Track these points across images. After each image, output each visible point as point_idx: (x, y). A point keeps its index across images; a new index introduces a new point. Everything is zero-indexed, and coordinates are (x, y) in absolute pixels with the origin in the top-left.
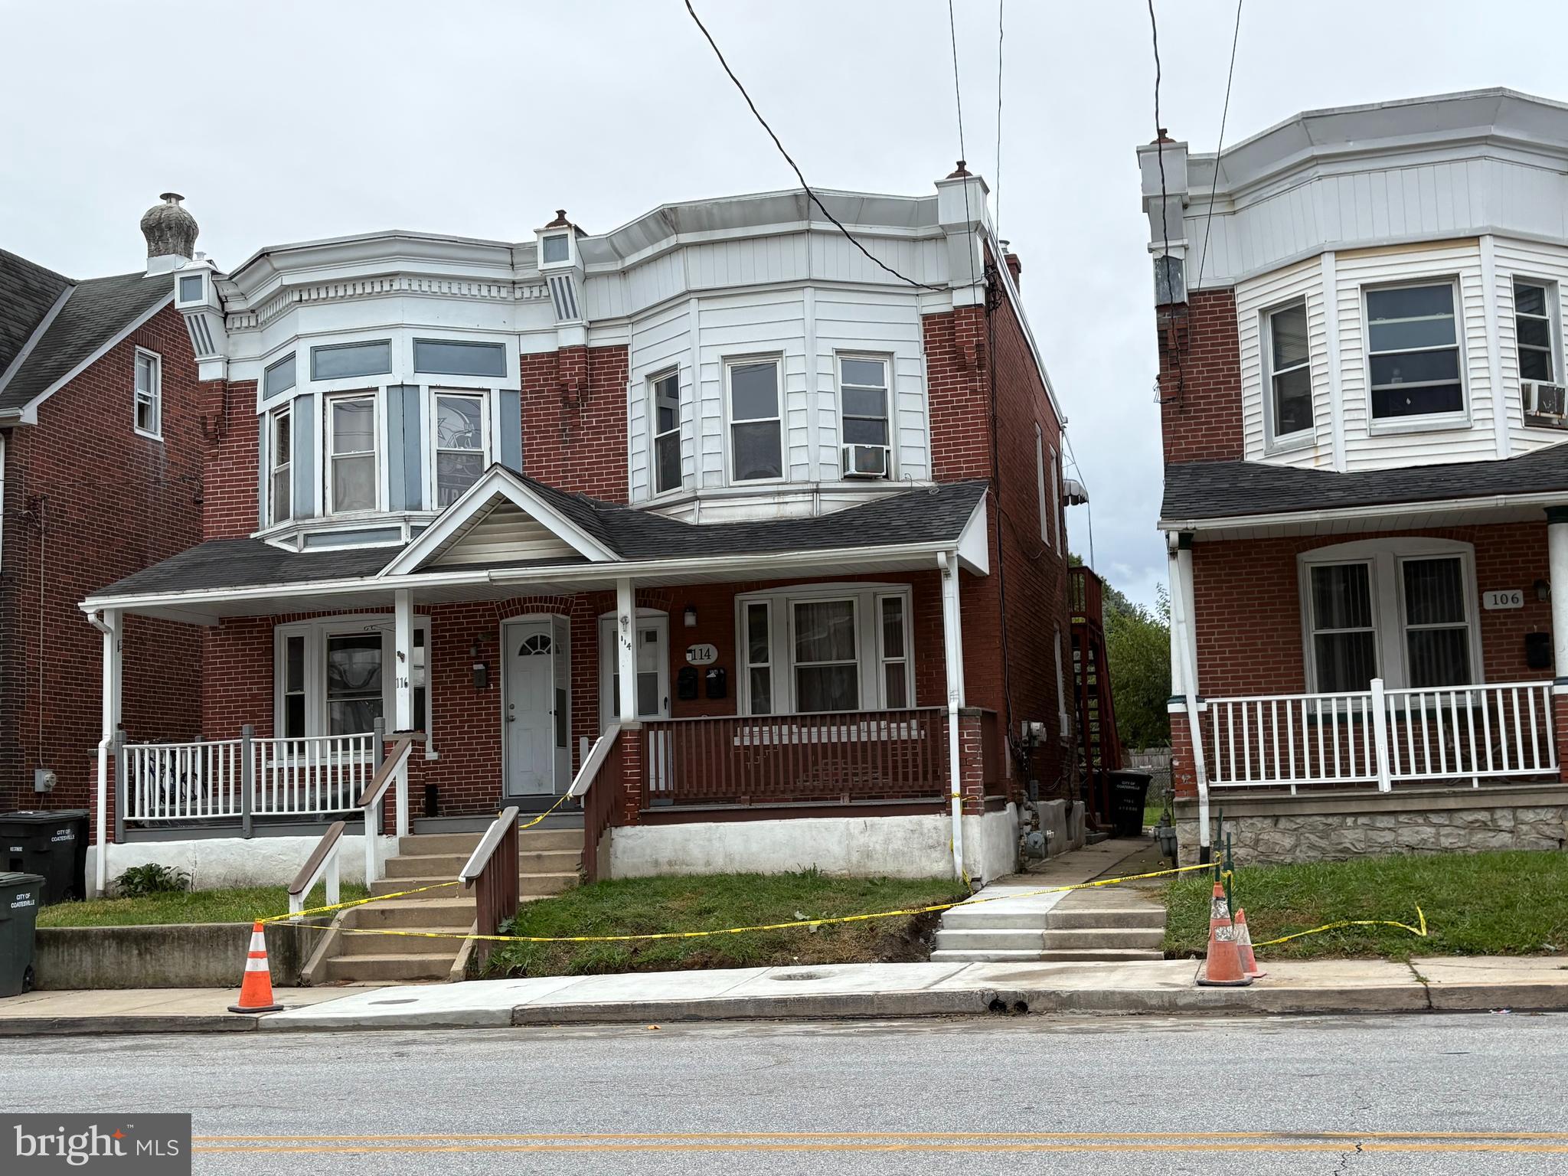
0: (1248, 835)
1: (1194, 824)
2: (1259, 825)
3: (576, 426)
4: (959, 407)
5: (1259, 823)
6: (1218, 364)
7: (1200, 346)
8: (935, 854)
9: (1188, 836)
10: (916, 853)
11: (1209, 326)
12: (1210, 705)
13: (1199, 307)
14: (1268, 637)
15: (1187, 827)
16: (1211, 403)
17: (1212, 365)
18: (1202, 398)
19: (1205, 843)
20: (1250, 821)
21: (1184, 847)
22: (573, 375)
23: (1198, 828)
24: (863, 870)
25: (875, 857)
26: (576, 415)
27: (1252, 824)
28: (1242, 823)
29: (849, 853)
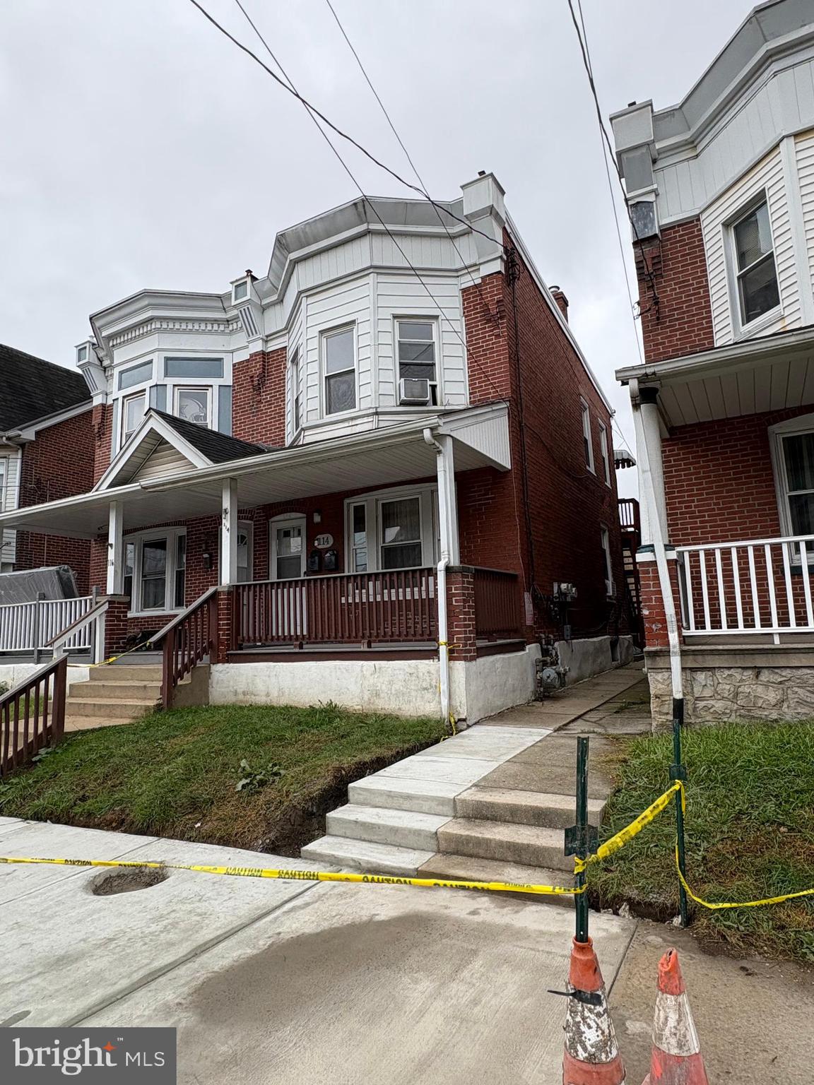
0: (726, 688)
1: (666, 674)
2: (739, 677)
3: (260, 402)
4: (487, 350)
5: (737, 675)
6: (689, 280)
7: (671, 270)
8: (428, 696)
9: (660, 686)
10: (413, 693)
11: (680, 251)
12: (681, 554)
13: (670, 239)
14: (744, 500)
15: (659, 677)
16: (684, 313)
17: (683, 282)
18: (675, 310)
19: (679, 696)
20: (727, 672)
21: (657, 697)
22: (256, 370)
23: (670, 678)
24: (373, 707)
25: (382, 695)
26: (259, 394)
27: (730, 676)
28: (718, 673)
29: (362, 692)
